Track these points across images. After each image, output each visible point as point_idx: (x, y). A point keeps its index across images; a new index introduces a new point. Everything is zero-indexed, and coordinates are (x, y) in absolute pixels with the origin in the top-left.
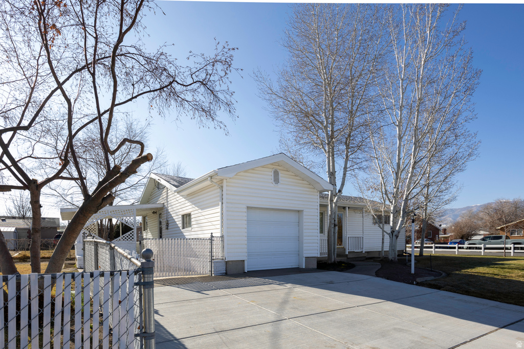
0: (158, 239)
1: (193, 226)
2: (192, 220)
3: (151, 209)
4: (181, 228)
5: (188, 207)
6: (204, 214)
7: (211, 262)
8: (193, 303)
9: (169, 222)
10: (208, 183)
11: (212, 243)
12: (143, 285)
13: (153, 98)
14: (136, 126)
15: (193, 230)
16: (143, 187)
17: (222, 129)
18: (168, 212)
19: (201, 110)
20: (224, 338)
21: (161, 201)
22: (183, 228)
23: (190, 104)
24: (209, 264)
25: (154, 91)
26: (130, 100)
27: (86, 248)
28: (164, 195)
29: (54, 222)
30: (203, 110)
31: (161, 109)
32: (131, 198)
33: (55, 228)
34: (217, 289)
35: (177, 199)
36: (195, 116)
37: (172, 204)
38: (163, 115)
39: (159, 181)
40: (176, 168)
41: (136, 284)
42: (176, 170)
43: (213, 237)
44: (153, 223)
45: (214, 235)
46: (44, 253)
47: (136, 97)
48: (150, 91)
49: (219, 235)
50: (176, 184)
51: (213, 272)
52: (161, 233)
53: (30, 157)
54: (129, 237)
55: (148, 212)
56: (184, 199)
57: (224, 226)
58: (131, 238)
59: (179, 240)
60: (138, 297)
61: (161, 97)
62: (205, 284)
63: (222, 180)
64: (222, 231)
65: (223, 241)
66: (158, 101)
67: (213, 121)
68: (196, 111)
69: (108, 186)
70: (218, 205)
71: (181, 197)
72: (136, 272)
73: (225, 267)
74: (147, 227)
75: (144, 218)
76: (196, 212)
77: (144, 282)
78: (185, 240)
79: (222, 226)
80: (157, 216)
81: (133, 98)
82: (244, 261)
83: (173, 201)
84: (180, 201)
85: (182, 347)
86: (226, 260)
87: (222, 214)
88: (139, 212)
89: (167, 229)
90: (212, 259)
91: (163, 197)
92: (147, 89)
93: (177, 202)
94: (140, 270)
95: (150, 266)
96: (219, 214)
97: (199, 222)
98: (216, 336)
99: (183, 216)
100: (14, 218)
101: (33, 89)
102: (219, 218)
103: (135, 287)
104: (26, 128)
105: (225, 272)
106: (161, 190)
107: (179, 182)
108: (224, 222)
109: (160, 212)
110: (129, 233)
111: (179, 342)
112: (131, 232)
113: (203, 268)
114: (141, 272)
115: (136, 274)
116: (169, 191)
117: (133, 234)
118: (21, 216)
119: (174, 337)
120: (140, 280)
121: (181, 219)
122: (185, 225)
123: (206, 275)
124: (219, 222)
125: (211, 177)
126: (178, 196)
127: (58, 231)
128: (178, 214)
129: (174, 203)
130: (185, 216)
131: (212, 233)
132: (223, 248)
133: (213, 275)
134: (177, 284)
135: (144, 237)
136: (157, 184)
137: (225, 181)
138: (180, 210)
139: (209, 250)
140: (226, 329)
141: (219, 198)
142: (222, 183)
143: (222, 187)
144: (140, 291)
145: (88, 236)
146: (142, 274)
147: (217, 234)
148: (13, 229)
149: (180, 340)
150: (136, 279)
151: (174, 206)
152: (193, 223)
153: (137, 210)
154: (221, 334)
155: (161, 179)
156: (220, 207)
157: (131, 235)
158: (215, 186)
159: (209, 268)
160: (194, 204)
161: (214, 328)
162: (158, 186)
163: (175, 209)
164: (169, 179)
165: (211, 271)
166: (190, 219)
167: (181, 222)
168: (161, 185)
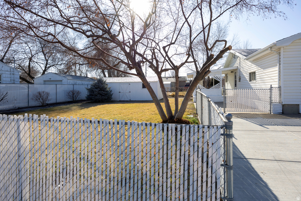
0: (234, 89)
1: (257, 80)
2: (256, 76)
3: (230, 70)
4: (248, 81)
5: (254, 68)
6: (265, 72)
7: (271, 104)
8: (257, 133)
9: (241, 77)
10: (269, 51)
11: (271, 91)
12: (226, 136)
13: (232, 11)
14: (222, 25)
15: (257, 82)
16: (226, 58)
17: (282, 17)
18: (240, 71)
19: (264, 8)
20: (282, 167)
21: (236, 65)
22: (250, 81)
23: (257, 6)
24: (269, 106)
25: (232, 7)
26: (219, 16)
27: (197, 94)
28: (238, 61)
29: (185, 79)
30: (266, 8)
31: (237, 15)
32: (219, 64)
33: (185, 81)
34: (276, 125)
35: (246, 63)
36: (260, 13)
37: (243, 66)
38: (238, 19)
39: (235, 54)
40: (246, 43)
41: (222, 135)
42: (245, 44)
43: (272, 88)
44: (231, 78)
45: (272, 86)
46: (180, 93)
47: (222, 14)
48: (231, 7)
49: (277, 86)
50: (245, 54)
51: (272, 111)
52: (236, 84)
53: (175, 54)
54: (218, 86)
55: (228, 72)
56: (250, 63)
57: (281, 80)
58: (219, 87)
59: (248, 90)
60: (223, 143)
61: (237, 8)
62: (266, 120)
63: (280, 48)
64: (279, 83)
65: (280, 90)
66: (235, 12)
67: (274, 12)
68: (261, 10)
69: (208, 66)
70: (277, 65)
71: (249, 62)
72: (222, 127)
73: (282, 109)
74: (228, 80)
75: (226, 75)
76: (259, 71)
77: (226, 133)
78: (252, 90)
79: (279, 80)
80: (233, 74)
81: (221, 15)
82: (298, 105)
83: (243, 65)
84: (248, 64)
85: (249, 165)
86: (283, 104)
87: (280, 72)
88: (223, 72)
89: (240, 81)
90: (271, 103)
91: (237, 63)
92: (229, 7)
93: (246, 65)
94: (224, 126)
95: (231, 125)
96: (277, 72)
97: (262, 77)
98: (276, 163)
99: (250, 73)
100: (170, 77)
101: (176, 24)
102: (277, 75)
103: (221, 136)
104: (174, 43)
105: (282, 112)
106: (236, 59)
107: (247, 53)
108: (281, 77)
109: (236, 71)
110: (218, 84)
111: (247, 160)
112: (219, 84)
113: (265, 108)
114: (225, 128)
115: (222, 128)
116: (241, 59)
117: (220, 84)
118: (173, 76)
119: (244, 156)
120: (224, 132)
121: (248, 75)
122: (251, 79)
123: (267, 113)
124: (277, 77)
125: (271, 48)
126: (247, 61)
127: (186, 82)
128: (247, 72)
129: (244, 66)
130: (251, 74)
131: (271, 85)
132: (280, 95)
133: (272, 113)
134: (246, 118)
135: (226, 88)
136: (233, 55)
137: (282, 49)
138: (248, 70)
139: (269, 96)
140: (284, 160)
141: (277, 61)
142: (280, 50)
143: (280, 53)
144: (224, 139)
145: (198, 88)
146: (226, 128)
147: (276, 85)
148: (170, 83)
149: (248, 160)
150: (222, 131)
151: (244, 68)
152: (257, 78)
153: (222, 71)
154: (280, 163)
155: (236, 53)
156: (278, 67)
157: (219, 85)
158: (274, 53)
159: (269, 108)
160: (258, 66)
161: (273, 156)
162: (234, 57)
163: (245, 69)
164: (241, 51)
165: (271, 111)
166: (255, 75)
167: (248, 77)
168: (236, 56)
